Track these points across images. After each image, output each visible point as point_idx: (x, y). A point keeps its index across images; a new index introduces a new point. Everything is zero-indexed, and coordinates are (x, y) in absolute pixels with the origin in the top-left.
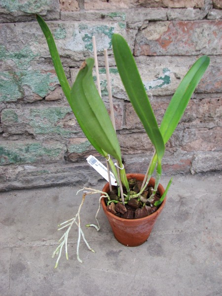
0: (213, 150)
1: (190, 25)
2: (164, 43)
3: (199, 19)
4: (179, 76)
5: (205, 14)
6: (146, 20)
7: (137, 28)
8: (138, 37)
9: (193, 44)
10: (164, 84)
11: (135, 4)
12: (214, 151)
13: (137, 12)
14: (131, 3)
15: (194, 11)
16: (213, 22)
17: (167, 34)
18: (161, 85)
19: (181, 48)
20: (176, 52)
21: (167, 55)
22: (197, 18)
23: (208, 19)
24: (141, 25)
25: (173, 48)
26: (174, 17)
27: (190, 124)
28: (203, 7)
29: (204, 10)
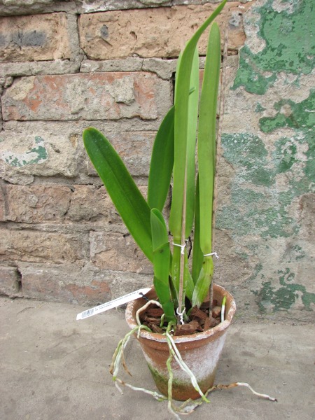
0: (138, 271)
1: (58, 79)
2: (32, 104)
3: (69, 72)
4: (57, 148)
5: (76, 66)
6: (8, 76)
8: (3, 97)
9: (67, 105)
10: (39, 158)
11: (1, 59)
12: (140, 274)
15: (62, 63)
16: (87, 74)
17: (34, 91)
18: (36, 161)
19: (54, 110)
20: (47, 116)
21: (40, 120)
22: (66, 71)
23: (82, 72)
24: (3, 82)
25: (43, 110)
26: (37, 71)
27: (95, 224)
28: (72, 57)
29: (74, 61)
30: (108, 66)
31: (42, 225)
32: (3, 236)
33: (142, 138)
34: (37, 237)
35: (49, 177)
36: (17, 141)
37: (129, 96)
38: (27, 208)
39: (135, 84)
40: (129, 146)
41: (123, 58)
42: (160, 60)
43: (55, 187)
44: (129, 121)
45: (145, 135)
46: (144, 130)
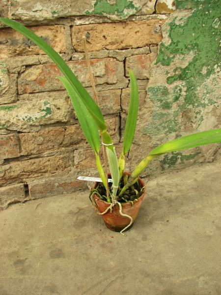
2: (40, 82)
3: (66, 61)
4: (58, 107)
5: (70, 57)
6: (23, 66)
7: (16, 72)
8: (19, 79)
10: (47, 114)
11: (13, 54)
13: (14, 60)
14: (10, 54)
16: (77, 62)
17: (42, 74)
18: (44, 116)
20: (51, 88)
21: (45, 91)
23: (73, 60)
24: (19, 70)
25: (49, 85)
26: (45, 61)
27: (78, 146)
28: (67, 52)
29: (68, 54)
30: (89, 56)
31: (44, 153)
32: (17, 166)
33: (108, 94)
34: (40, 161)
35: (51, 124)
36: (30, 106)
37: (103, 72)
38: (36, 145)
39: (105, 65)
40: (101, 99)
41: (99, 51)
42: (117, 51)
43: (54, 129)
44: (102, 86)
45: (110, 93)
46: (109, 90)
